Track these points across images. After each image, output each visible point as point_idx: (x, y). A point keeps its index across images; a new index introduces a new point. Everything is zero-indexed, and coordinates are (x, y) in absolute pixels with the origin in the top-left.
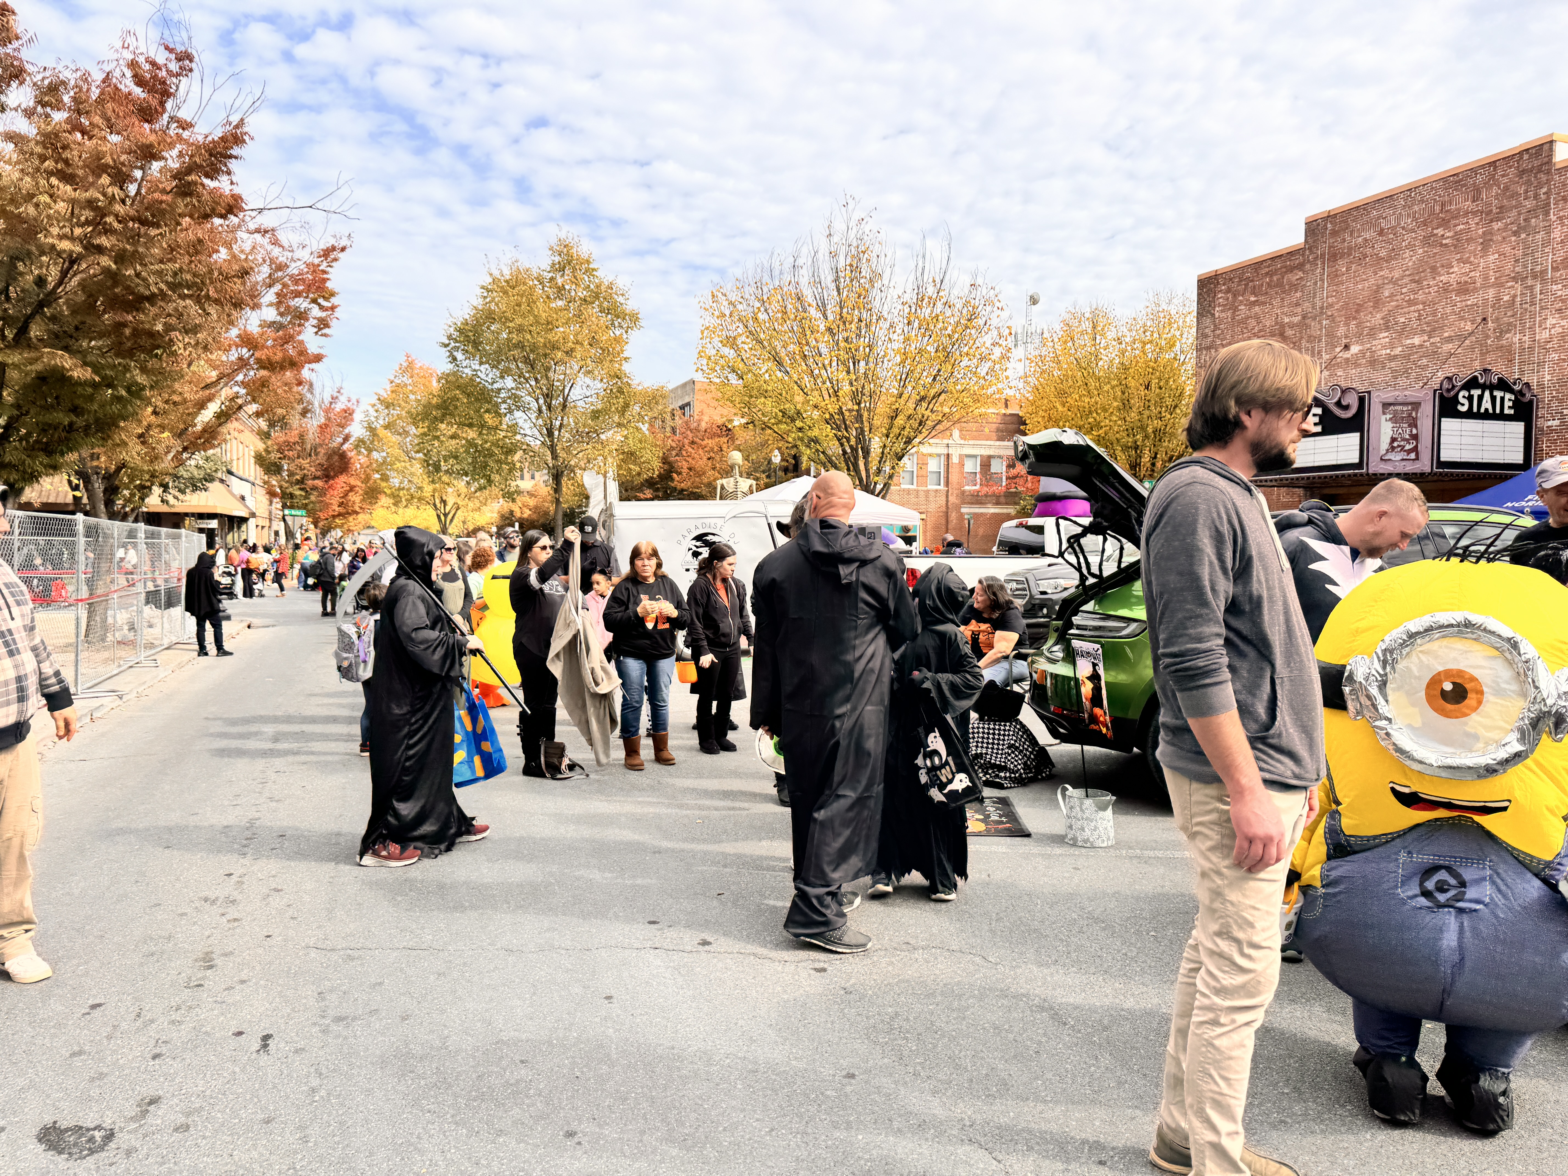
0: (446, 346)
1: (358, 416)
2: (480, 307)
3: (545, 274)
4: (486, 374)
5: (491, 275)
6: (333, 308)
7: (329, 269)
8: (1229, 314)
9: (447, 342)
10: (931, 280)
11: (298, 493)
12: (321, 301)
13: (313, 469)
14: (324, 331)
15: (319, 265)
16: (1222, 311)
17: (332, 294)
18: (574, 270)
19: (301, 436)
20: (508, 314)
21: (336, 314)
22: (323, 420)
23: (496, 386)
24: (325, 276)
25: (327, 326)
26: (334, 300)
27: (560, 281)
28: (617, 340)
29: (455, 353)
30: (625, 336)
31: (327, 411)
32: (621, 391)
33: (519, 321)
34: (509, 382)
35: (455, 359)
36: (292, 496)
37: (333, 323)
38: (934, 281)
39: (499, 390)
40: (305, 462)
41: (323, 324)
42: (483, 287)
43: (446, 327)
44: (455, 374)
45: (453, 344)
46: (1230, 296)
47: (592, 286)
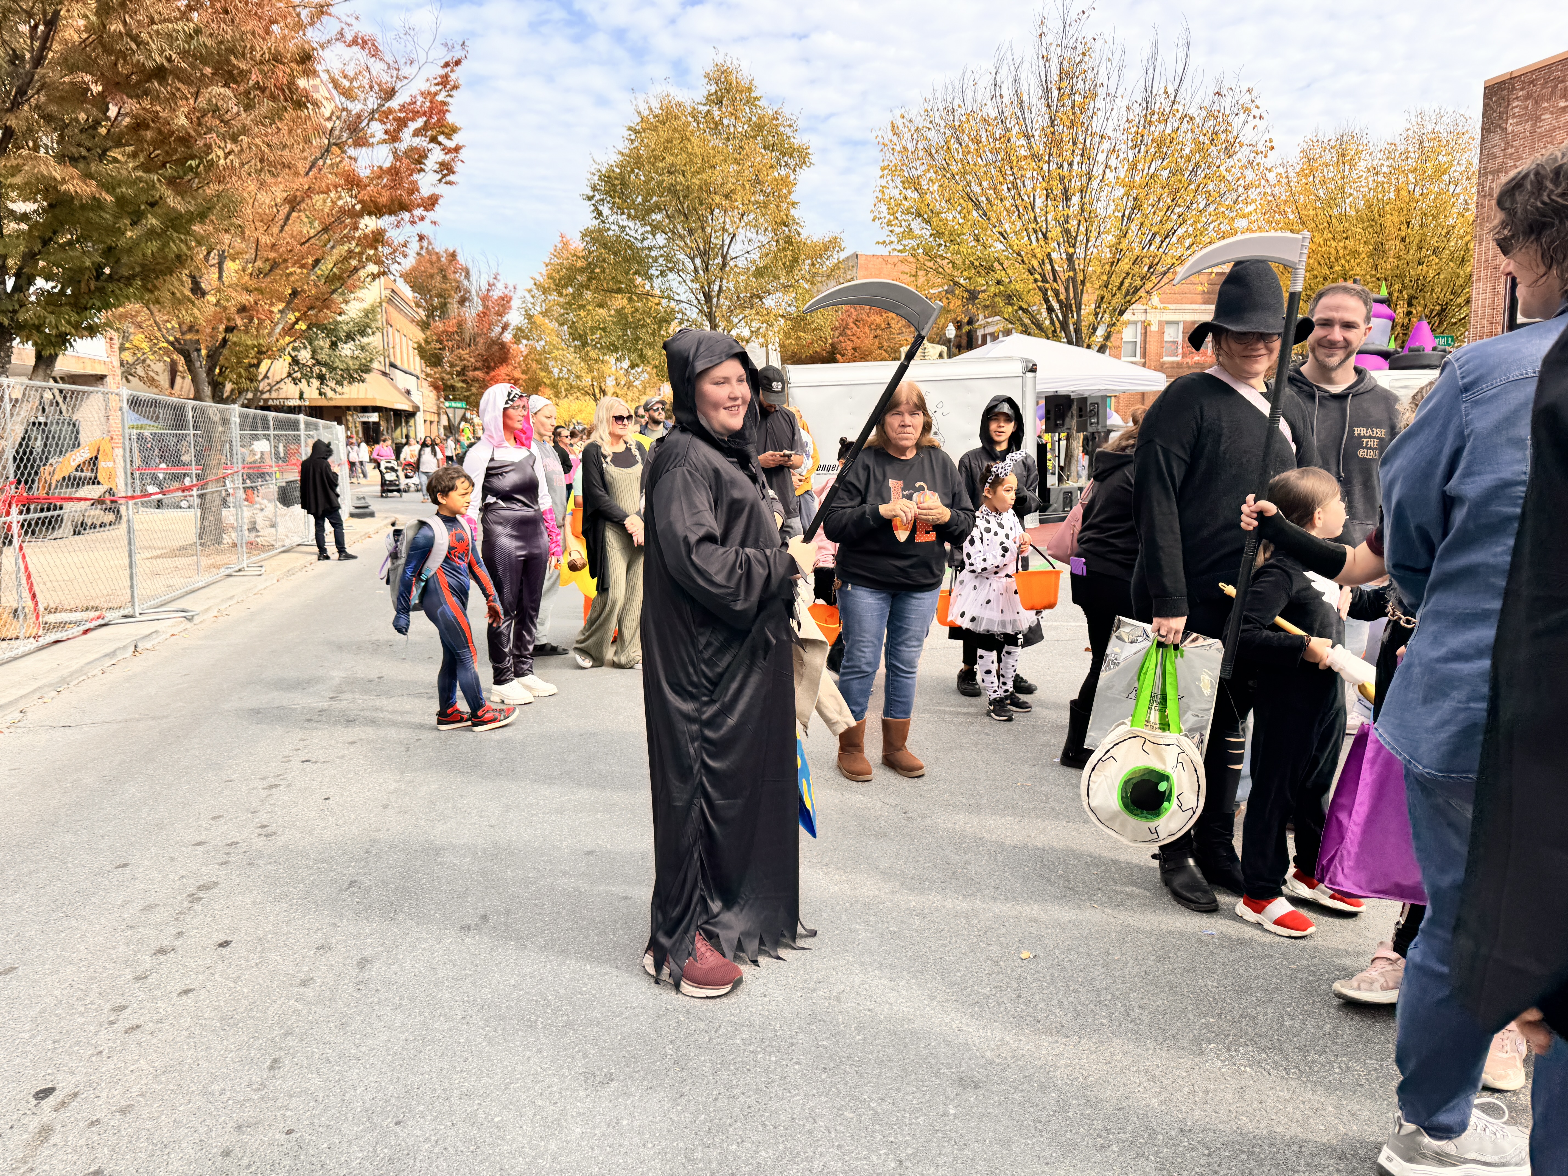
0: (590, 198)
1: (515, 303)
2: (627, 151)
3: (701, 108)
4: (635, 229)
5: (639, 113)
6: (457, 149)
7: (449, 99)
8: (1528, 126)
9: (591, 194)
10: (1162, 91)
11: (460, 385)
12: (441, 138)
13: (472, 360)
14: (448, 178)
15: (436, 94)
16: (1517, 124)
17: (454, 130)
18: (734, 100)
19: (460, 325)
20: (656, 153)
21: (461, 157)
22: (481, 309)
23: (646, 243)
24: (445, 108)
25: (451, 171)
26: (457, 139)
27: (716, 113)
28: (785, 181)
29: (601, 208)
30: (792, 177)
31: (485, 299)
32: (789, 241)
33: (669, 159)
34: (661, 239)
35: (600, 214)
36: (453, 388)
37: (458, 167)
38: (1166, 92)
39: (650, 249)
40: (464, 353)
41: (446, 169)
42: (630, 129)
43: (589, 176)
44: (600, 231)
45: (597, 197)
46: (1530, 103)
47: (754, 119)
